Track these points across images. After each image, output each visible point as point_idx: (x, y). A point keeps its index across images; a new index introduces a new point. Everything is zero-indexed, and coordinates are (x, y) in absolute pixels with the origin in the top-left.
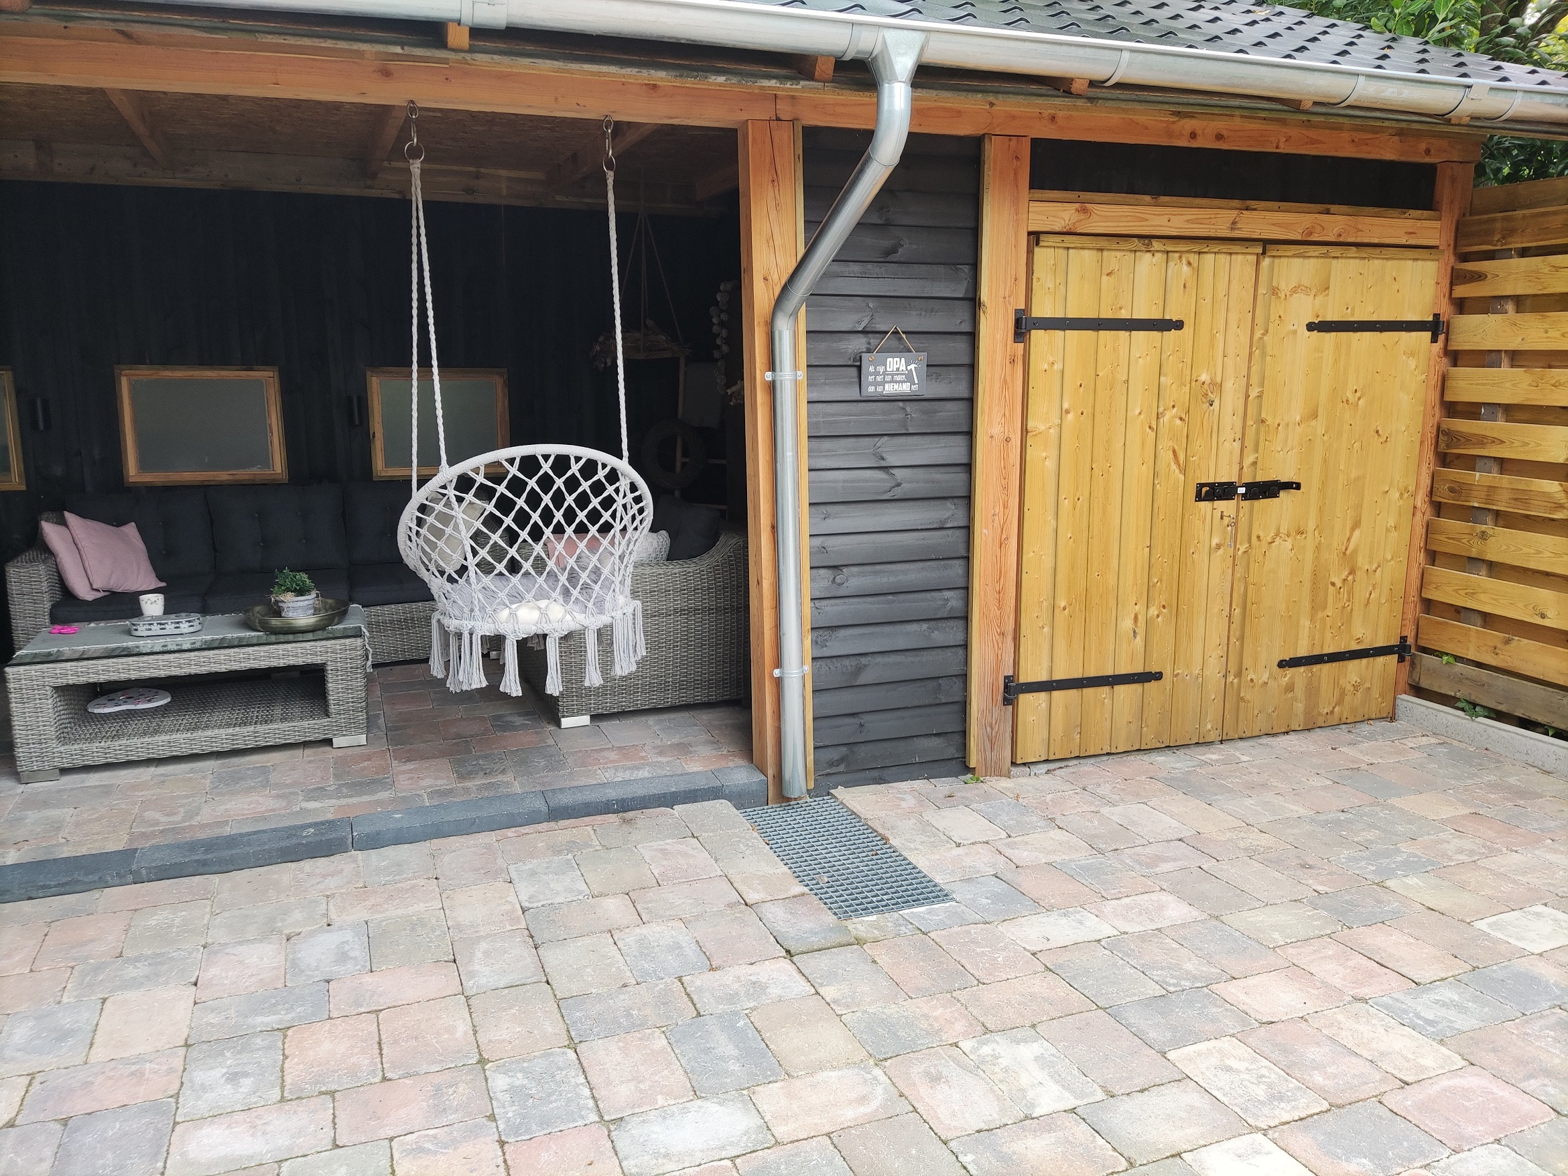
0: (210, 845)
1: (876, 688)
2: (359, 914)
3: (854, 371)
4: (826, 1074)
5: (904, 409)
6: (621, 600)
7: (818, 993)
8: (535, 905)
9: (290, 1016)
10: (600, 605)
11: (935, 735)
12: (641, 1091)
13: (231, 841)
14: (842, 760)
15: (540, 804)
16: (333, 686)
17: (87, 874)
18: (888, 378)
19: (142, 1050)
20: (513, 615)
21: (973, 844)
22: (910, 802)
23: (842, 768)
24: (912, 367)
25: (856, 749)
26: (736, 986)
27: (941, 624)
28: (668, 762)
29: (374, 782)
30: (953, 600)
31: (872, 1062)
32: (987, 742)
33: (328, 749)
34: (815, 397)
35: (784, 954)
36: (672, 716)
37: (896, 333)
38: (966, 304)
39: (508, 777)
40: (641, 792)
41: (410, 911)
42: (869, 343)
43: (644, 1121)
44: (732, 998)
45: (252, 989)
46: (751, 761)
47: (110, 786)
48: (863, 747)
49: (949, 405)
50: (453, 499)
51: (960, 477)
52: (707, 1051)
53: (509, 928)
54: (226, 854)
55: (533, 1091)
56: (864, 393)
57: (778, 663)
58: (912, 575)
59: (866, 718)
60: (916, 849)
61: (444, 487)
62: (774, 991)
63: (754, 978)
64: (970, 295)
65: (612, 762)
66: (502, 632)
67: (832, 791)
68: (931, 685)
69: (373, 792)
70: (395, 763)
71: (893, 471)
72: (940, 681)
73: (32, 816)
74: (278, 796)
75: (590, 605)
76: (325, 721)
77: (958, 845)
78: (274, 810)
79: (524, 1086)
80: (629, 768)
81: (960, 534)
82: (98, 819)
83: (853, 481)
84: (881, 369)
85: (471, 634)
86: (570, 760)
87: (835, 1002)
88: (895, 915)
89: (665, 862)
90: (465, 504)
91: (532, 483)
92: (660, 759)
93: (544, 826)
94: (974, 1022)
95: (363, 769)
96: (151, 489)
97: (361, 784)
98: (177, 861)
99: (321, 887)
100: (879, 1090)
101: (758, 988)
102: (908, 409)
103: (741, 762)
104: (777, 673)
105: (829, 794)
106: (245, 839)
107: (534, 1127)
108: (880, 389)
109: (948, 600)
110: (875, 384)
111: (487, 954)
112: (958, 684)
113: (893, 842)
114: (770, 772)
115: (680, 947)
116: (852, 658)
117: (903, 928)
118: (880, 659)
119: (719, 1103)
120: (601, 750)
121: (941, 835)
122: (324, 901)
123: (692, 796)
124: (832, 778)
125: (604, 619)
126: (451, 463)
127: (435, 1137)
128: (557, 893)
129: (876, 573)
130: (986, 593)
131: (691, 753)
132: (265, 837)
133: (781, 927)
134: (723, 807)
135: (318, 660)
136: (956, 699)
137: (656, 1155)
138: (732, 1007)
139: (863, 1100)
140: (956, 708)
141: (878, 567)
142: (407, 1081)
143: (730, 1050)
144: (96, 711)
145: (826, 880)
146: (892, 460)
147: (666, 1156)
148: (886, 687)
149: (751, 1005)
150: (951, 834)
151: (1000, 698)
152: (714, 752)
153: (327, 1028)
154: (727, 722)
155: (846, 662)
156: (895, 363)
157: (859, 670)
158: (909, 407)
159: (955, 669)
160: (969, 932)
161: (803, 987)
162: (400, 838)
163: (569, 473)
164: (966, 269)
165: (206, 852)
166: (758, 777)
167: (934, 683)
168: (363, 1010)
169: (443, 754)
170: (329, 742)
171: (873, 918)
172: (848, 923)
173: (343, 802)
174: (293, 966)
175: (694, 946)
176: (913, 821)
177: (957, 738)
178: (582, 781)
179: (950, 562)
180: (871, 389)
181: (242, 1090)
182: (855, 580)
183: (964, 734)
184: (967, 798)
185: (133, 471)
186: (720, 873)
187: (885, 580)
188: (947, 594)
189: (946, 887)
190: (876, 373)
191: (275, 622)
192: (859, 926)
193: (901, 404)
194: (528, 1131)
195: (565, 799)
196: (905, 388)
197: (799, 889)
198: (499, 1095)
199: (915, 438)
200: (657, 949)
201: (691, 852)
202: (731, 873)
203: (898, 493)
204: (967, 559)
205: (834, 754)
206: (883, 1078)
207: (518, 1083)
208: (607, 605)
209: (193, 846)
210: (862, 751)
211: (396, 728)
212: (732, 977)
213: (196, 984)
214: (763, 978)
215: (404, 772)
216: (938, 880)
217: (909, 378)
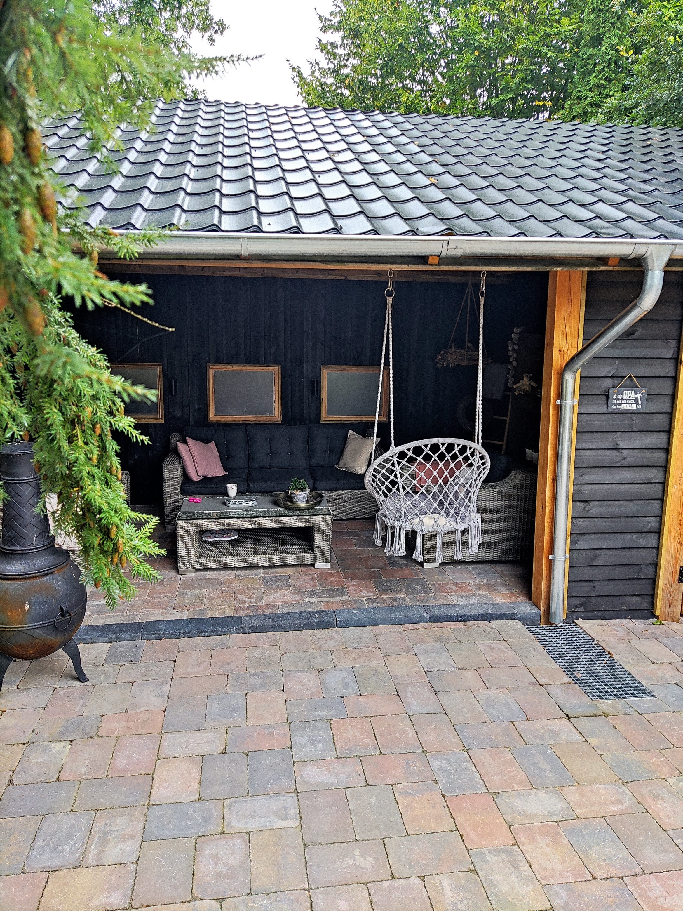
0: (274, 617)
1: (604, 568)
2: (348, 663)
3: (604, 398)
4: (598, 786)
5: (631, 418)
6: (473, 515)
7: (586, 741)
8: (430, 670)
9: (330, 714)
10: (463, 518)
11: (637, 595)
12: (505, 780)
13: (283, 616)
14: (581, 605)
15: (423, 613)
16: (318, 537)
17: (223, 627)
18: (624, 402)
19: (269, 722)
20: (421, 521)
21: (662, 663)
22: (622, 633)
23: (581, 609)
24: (638, 396)
25: (590, 599)
26: (543, 731)
27: (644, 535)
28: (484, 595)
29: (338, 590)
30: (653, 523)
31: (620, 782)
32: (667, 602)
33: (312, 568)
34: (582, 411)
35: (565, 716)
36: (481, 566)
37: (630, 377)
38: (672, 361)
39: (403, 595)
40: (474, 612)
41: (371, 664)
42: (614, 383)
43: (509, 796)
44: (542, 738)
45: (309, 697)
46: (530, 599)
47: (219, 579)
48: (594, 599)
49: (658, 416)
50: (396, 463)
51: (662, 455)
52: (534, 764)
53: (420, 681)
54: (281, 623)
55: (452, 771)
56: (609, 410)
57: (551, 551)
58: (629, 507)
59: (596, 584)
60: (629, 663)
61: (392, 457)
62: (563, 737)
63: (551, 728)
64: (675, 356)
65: (455, 591)
66: (416, 529)
67: (576, 621)
68: (636, 568)
69: (339, 596)
70: (346, 580)
71: (623, 451)
72: (642, 566)
73: (189, 592)
74: (295, 593)
75: (459, 518)
76: (312, 555)
77: (653, 663)
78: (295, 601)
79: (447, 768)
80: (464, 596)
81: (659, 487)
82: (219, 597)
83: (599, 456)
84: (620, 397)
85: (400, 529)
86: (433, 588)
87: (597, 747)
88: (622, 701)
89: (492, 654)
90: (401, 465)
91: (435, 457)
92: (479, 592)
93: (426, 625)
94: (674, 768)
95: (331, 582)
96: (220, 424)
97: (332, 590)
98: (259, 624)
99: (327, 645)
100: (627, 798)
101: (554, 734)
102: (634, 418)
103: (524, 599)
104: (551, 557)
105: (573, 622)
106: (288, 616)
107: (457, 790)
108: (618, 407)
109: (649, 522)
110: (616, 405)
111: (413, 693)
112: (652, 569)
113: (615, 656)
114: (542, 608)
115: (509, 705)
116: (591, 551)
117: (628, 710)
118: (607, 552)
119: (546, 793)
120: (448, 584)
121: (643, 655)
122: (330, 653)
123: (500, 617)
124: (576, 614)
125: (466, 526)
126: (396, 445)
127: (411, 787)
128: (440, 664)
129: (608, 506)
130: (672, 521)
131: (495, 590)
132: (297, 616)
133: (561, 701)
134: (516, 624)
135: (311, 525)
136: (650, 577)
137: (519, 814)
138: (542, 743)
139: (618, 802)
140: (650, 582)
141: (610, 502)
142: (392, 756)
143: (546, 766)
144: (207, 540)
145: (581, 675)
146: (622, 445)
147: (524, 815)
148: (610, 567)
149: (552, 743)
150: (648, 656)
151: (677, 579)
152: (508, 592)
153: (348, 722)
154: (511, 572)
155: (588, 552)
156: (628, 394)
157: (595, 557)
158: (634, 417)
159: (652, 560)
160: (665, 716)
161: (577, 736)
162: (358, 624)
163: (453, 452)
164: (674, 342)
165: (273, 621)
166: (535, 610)
167: (638, 567)
168: (363, 715)
169: (369, 577)
170: (313, 565)
171: (610, 701)
172: (596, 702)
173: (327, 600)
174: (324, 687)
175: (516, 704)
176: (625, 645)
177: (649, 598)
178: (442, 602)
179: (652, 501)
180: (614, 407)
181: (319, 749)
182: (595, 509)
183: (653, 596)
184: (655, 634)
185: (212, 416)
186: (523, 664)
187: (613, 510)
188: (649, 519)
189: (650, 688)
190: (617, 399)
191: (290, 504)
192: (603, 705)
193: (630, 415)
194: (454, 791)
195: (436, 612)
196: (633, 407)
197: (567, 679)
198: (437, 771)
199: (636, 433)
200: (497, 704)
201: (505, 649)
202: (528, 664)
203: (625, 463)
204: (663, 501)
205: (577, 602)
206: (628, 792)
207: (444, 766)
208: (467, 518)
209: (266, 617)
210: (594, 601)
211: (341, 560)
212: (539, 725)
213: (283, 690)
214: (556, 729)
215: (351, 586)
216: (643, 683)
217: (636, 401)
